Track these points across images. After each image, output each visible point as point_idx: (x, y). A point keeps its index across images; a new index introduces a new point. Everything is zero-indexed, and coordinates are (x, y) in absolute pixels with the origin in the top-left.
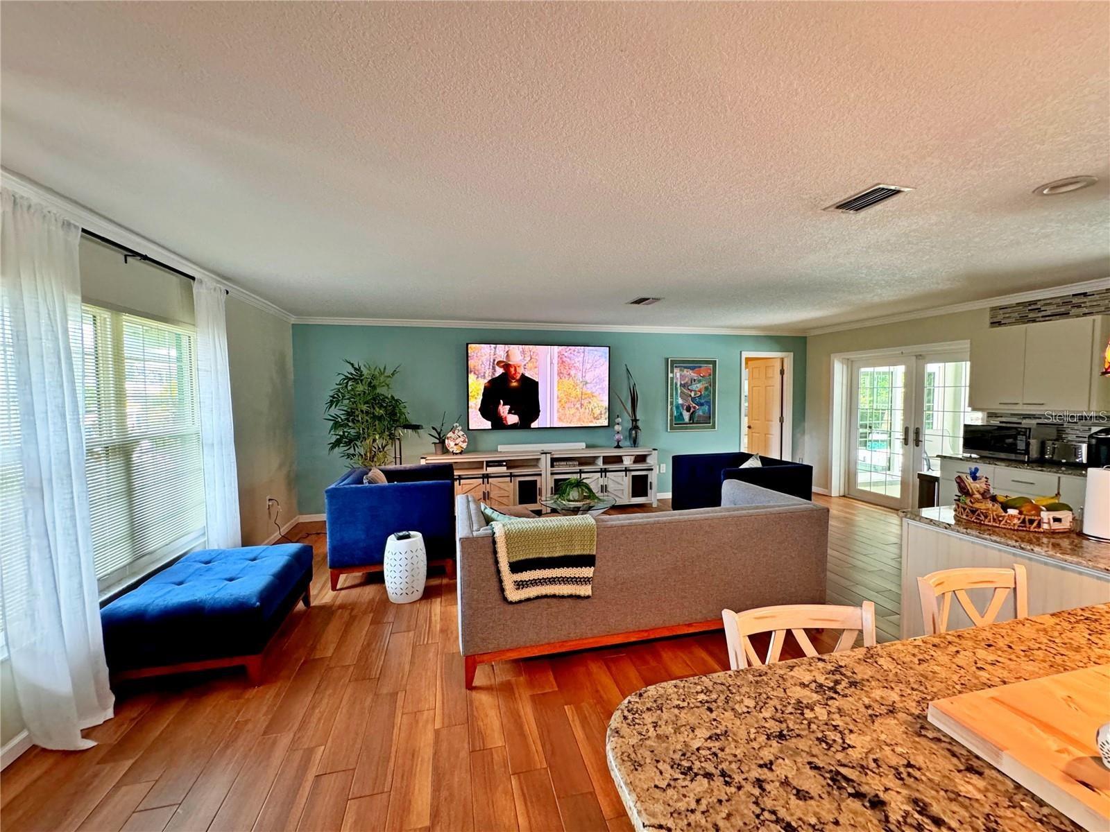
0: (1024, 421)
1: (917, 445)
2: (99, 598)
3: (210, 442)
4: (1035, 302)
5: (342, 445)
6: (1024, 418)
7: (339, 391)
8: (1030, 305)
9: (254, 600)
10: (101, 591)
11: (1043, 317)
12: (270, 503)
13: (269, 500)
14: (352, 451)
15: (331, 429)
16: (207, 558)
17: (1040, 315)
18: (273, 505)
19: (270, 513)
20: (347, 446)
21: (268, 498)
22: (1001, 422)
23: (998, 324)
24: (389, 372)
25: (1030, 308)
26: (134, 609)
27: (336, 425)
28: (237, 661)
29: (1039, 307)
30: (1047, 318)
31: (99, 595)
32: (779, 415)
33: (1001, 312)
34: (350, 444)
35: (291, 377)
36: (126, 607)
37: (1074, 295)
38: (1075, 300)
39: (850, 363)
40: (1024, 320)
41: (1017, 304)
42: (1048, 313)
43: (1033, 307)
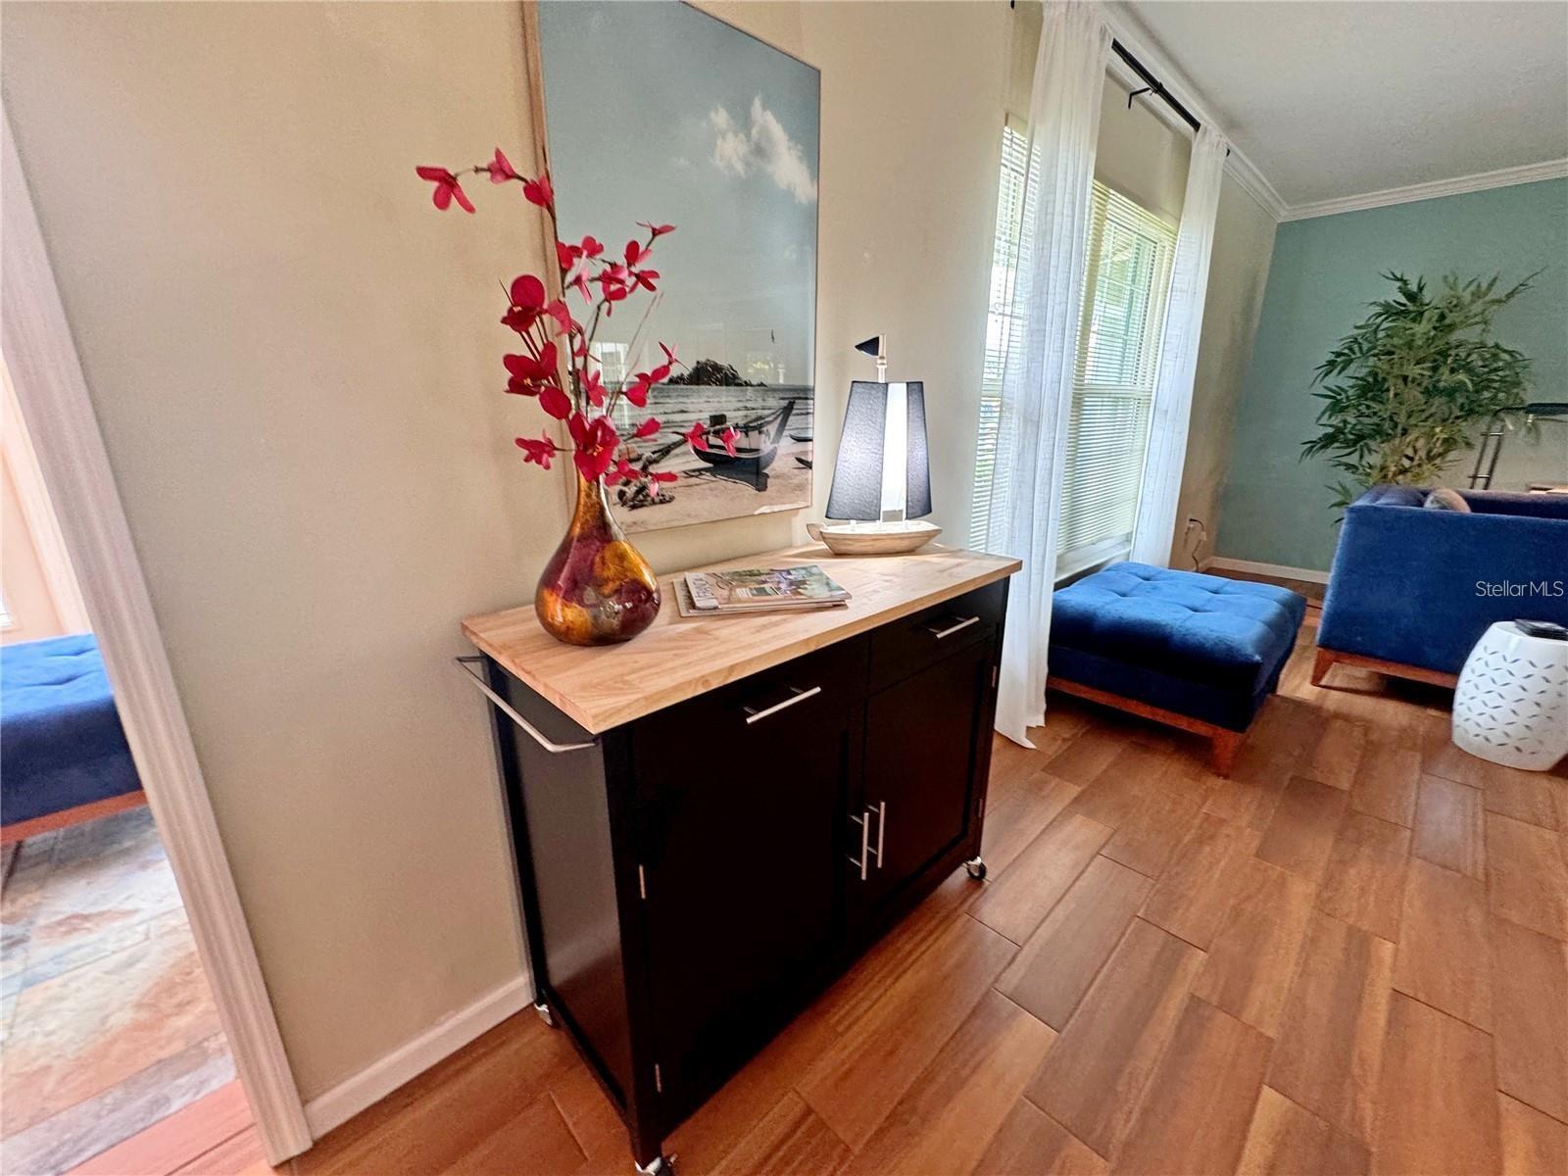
2: (1056, 577)
3: (1165, 408)
5: (1336, 445)
7: (1356, 341)
9: (1249, 650)
10: (1059, 569)
12: (1192, 526)
13: (1191, 520)
14: (1354, 459)
15: (1323, 413)
16: (1146, 575)
18: (1194, 528)
19: (1186, 541)
20: (1348, 447)
21: (1190, 516)
24: (1499, 292)
26: (1082, 609)
27: (1337, 407)
28: (1201, 729)
31: (1056, 573)
34: (1354, 445)
35: (1256, 323)
36: (1073, 603)
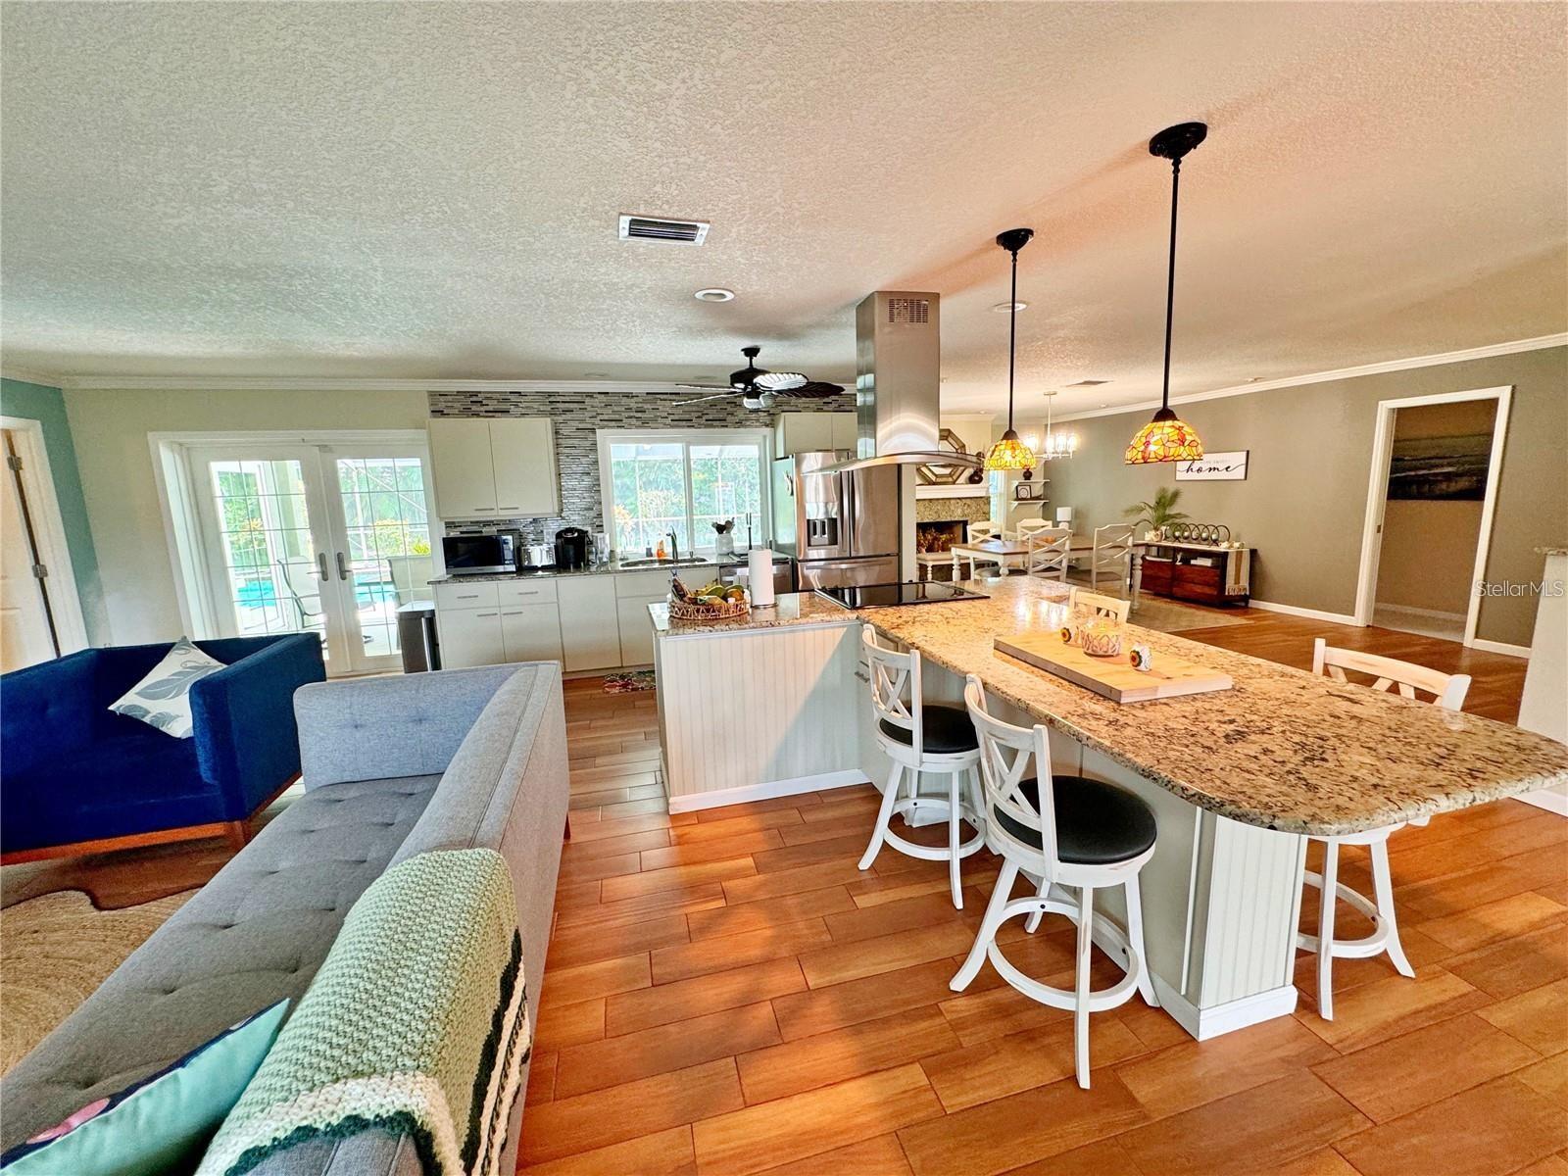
0: (484, 530)
1: (344, 578)
4: (475, 394)
6: (484, 526)
8: (471, 396)
11: (486, 412)
17: (483, 409)
22: (462, 533)
23: (438, 413)
25: (471, 399)
29: (480, 399)
30: (490, 414)
32: (30, 562)
33: (442, 398)
37: (511, 393)
38: (513, 398)
39: (184, 450)
40: (467, 412)
41: (458, 392)
42: (491, 408)
43: (474, 399)
